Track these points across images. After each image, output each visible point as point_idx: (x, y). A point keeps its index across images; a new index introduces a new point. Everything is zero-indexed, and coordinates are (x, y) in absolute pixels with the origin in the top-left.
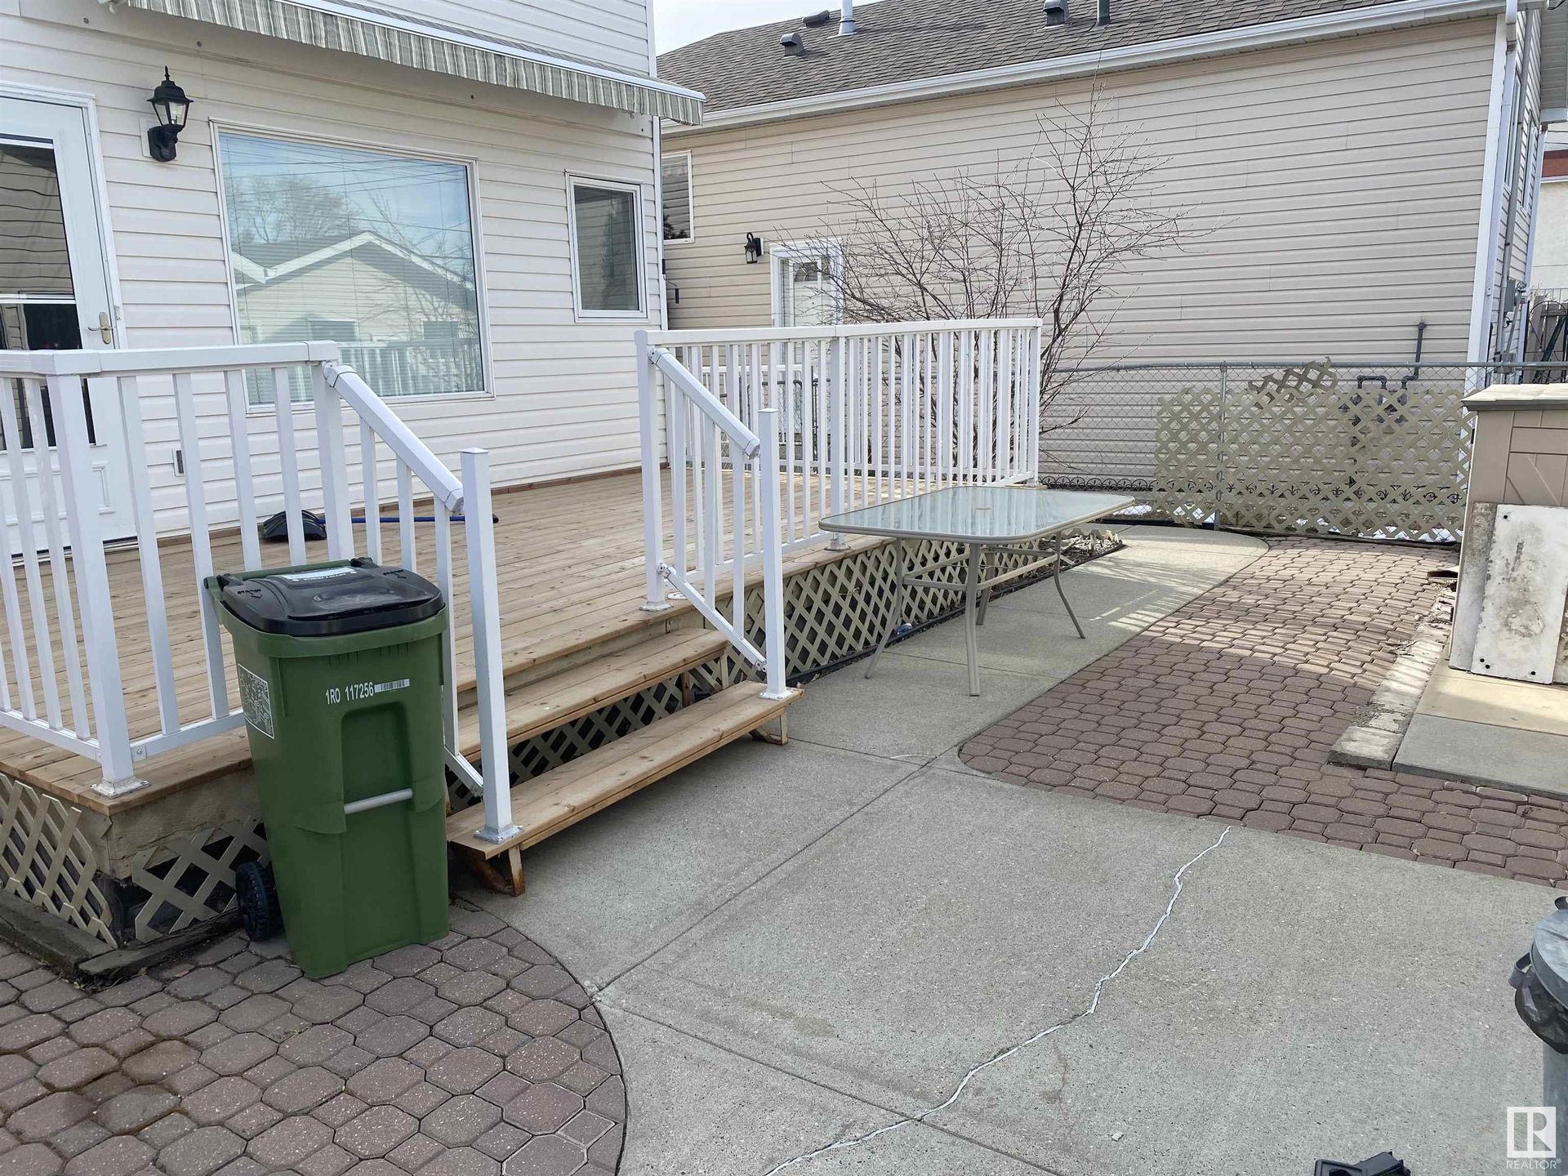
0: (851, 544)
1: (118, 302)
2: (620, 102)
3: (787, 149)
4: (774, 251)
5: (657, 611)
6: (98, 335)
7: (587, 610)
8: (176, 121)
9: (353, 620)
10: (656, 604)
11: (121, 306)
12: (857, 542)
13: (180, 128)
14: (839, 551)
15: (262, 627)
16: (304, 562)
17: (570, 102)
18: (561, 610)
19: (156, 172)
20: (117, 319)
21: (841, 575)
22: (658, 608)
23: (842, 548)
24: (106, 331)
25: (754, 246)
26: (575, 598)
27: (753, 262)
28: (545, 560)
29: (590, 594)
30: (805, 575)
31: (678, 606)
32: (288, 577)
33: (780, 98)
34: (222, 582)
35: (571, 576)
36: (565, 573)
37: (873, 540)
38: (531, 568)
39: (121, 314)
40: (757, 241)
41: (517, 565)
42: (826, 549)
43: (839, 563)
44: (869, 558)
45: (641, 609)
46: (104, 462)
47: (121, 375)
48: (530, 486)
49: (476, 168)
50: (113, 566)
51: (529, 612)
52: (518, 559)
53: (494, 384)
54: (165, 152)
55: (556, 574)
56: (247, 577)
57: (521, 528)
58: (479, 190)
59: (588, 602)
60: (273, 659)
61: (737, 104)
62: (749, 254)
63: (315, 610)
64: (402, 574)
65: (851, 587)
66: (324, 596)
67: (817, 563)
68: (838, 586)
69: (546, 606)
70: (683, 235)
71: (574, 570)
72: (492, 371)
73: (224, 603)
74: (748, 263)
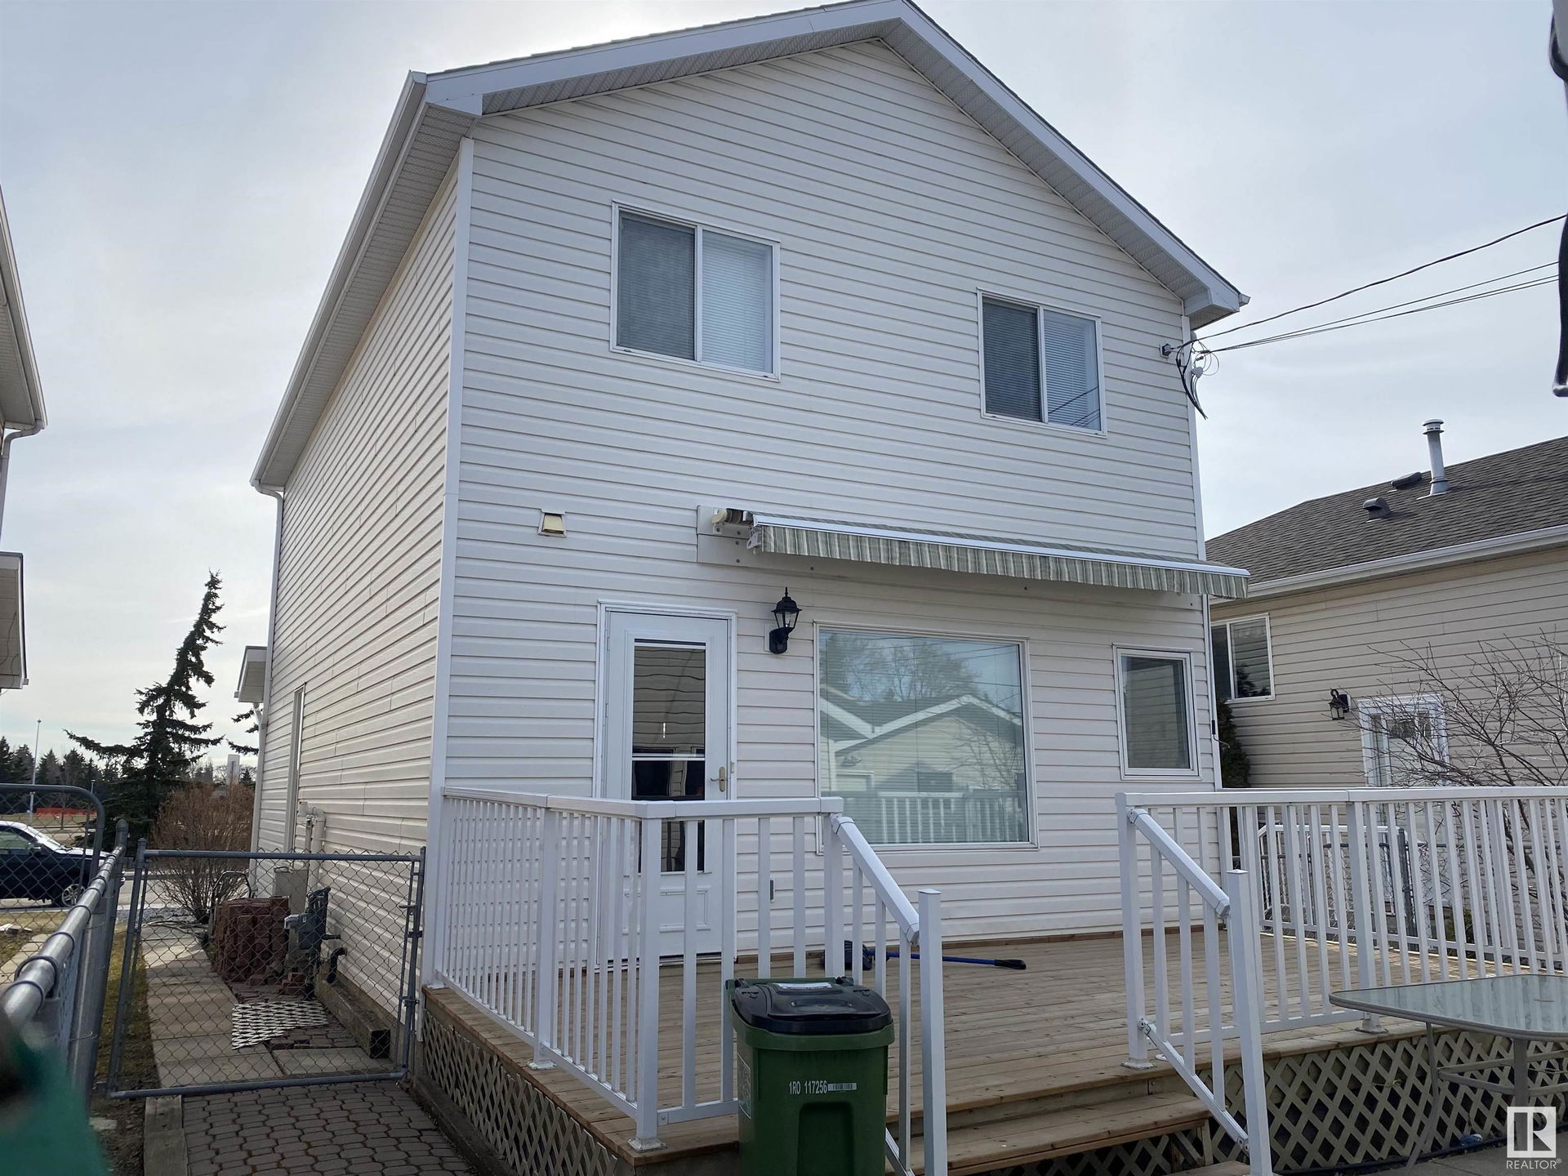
0: (1388, 1028)
1: (734, 760)
2: (1160, 584)
3: (1373, 607)
4: (1365, 707)
5: (1137, 1069)
6: (717, 785)
7: (1072, 1059)
8: (789, 625)
9: (815, 1025)
10: (1137, 1061)
11: (736, 763)
12: (1394, 1026)
13: (791, 629)
14: (1373, 1033)
15: (750, 1022)
16: (804, 976)
17: (1111, 589)
18: (1045, 1056)
19: (774, 662)
20: (731, 772)
21: (1375, 1061)
22: (1139, 1066)
23: (1376, 1030)
24: (723, 781)
25: (1340, 702)
26: (1067, 1046)
27: (1339, 718)
28: (1052, 1008)
29: (1077, 1045)
30: (1324, 1056)
31: (1162, 1067)
32: (781, 985)
33: (1359, 561)
34: (737, 984)
35: (1070, 1026)
36: (1066, 1023)
37: (1420, 1026)
38: (1035, 1014)
39: (735, 769)
40: (1344, 698)
41: (1023, 1010)
42: (1357, 1030)
43: (1372, 1047)
44: (1415, 1047)
45: (1122, 1065)
46: (708, 887)
47: (727, 818)
48: (1072, 938)
49: (1028, 646)
50: (701, 975)
51: (1015, 1054)
52: (1028, 1005)
53: (1038, 836)
54: (780, 647)
55: (1056, 1023)
56: (756, 983)
57: (1045, 976)
58: (1029, 663)
59: (1073, 1052)
60: (755, 1048)
61: (1314, 569)
62: (1334, 710)
63: (789, 1012)
64: (868, 993)
65: (1390, 1078)
66: (798, 1003)
67: (1339, 1043)
68: (1371, 1073)
69: (1033, 1051)
70: (1265, 692)
71: (1078, 1020)
72: (1037, 823)
73: (733, 1001)
74: (1334, 719)
